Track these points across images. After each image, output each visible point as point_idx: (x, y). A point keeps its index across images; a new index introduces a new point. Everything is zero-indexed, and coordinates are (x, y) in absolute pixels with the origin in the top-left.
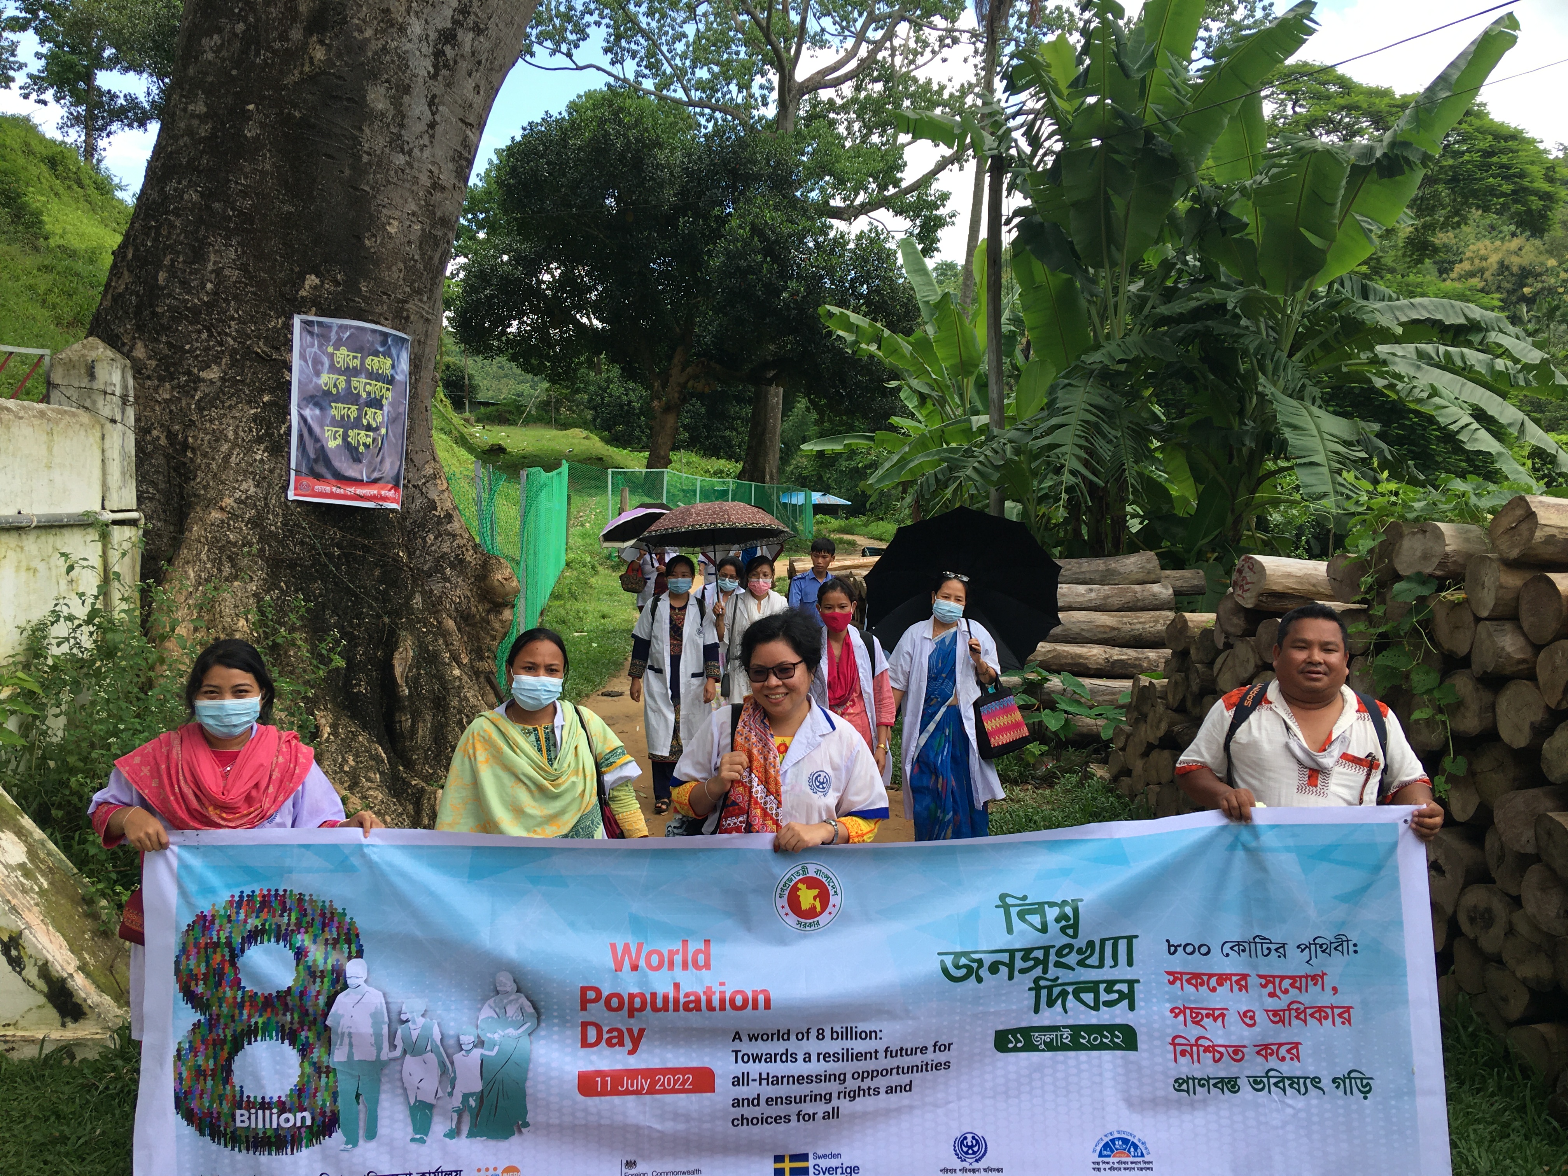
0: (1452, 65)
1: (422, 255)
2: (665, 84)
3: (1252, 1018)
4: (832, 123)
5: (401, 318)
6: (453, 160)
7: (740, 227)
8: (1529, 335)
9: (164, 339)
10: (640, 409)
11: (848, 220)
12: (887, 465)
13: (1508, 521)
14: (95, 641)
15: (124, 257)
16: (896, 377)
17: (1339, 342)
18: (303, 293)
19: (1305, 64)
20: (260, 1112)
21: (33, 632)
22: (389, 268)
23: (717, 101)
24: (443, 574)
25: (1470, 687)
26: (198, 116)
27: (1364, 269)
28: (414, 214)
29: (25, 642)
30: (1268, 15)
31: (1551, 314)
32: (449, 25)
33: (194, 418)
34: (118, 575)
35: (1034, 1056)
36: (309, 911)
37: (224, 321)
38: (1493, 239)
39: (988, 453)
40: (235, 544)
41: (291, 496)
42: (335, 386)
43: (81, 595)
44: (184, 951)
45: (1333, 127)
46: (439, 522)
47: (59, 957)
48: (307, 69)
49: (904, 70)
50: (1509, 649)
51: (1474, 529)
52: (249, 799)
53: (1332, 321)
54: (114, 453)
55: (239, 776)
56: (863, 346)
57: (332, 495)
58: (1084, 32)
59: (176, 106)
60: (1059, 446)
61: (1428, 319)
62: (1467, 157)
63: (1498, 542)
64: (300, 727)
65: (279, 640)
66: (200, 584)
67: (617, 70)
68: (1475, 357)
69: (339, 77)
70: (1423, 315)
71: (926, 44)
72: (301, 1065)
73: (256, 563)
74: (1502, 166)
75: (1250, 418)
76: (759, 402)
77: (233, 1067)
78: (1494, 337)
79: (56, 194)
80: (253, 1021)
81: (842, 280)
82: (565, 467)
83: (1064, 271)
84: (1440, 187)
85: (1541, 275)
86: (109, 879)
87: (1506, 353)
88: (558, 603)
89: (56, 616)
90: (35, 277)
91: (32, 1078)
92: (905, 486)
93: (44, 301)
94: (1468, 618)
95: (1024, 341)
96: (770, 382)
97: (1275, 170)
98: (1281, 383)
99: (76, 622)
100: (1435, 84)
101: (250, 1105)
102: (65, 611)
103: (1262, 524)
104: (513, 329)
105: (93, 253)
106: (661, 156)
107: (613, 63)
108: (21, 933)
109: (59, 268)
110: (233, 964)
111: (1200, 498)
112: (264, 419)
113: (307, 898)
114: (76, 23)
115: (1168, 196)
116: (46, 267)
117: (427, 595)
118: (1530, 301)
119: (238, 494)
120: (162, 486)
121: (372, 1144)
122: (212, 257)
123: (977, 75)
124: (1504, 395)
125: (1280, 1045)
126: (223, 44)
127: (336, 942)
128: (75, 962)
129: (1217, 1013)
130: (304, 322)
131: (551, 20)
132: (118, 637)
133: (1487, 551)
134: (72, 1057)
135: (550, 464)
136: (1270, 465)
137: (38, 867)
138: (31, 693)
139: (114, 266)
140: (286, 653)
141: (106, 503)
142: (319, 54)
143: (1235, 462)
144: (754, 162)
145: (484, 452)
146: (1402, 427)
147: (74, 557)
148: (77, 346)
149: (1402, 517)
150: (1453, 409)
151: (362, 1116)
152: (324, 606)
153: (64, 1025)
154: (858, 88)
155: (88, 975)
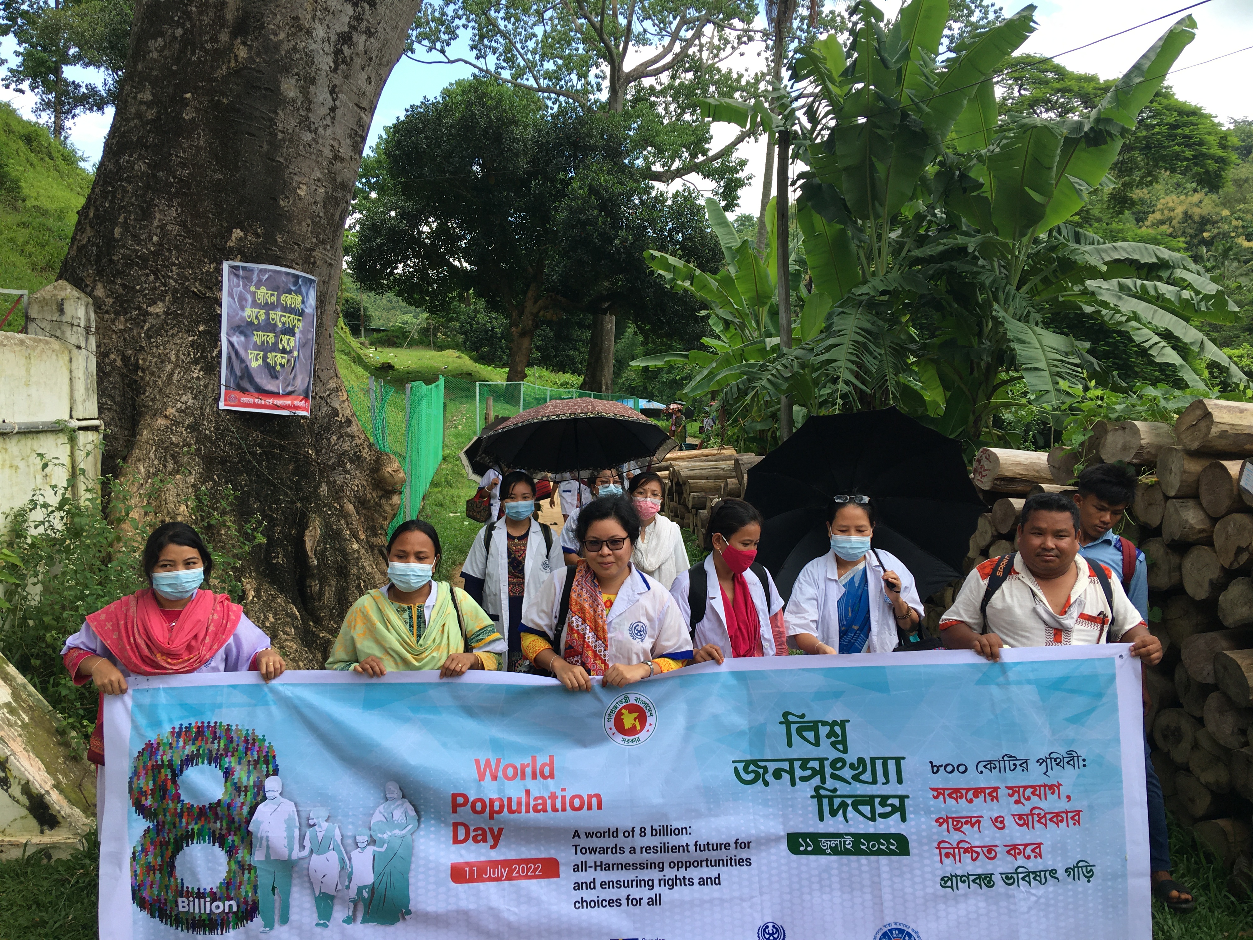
0: (1144, 56)
1: (326, 213)
2: (520, 74)
3: (1002, 822)
4: (653, 105)
5: (309, 263)
6: (350, 137)
7: (580, 188)
8: (1208, 270)
9: (119, 281)
10: (502, 333)
11: (667, 182)
12: (699, 378)
13: (1190, 419)
14: (65, 524)
15: (87, 216)
16: (705, 306)
17: (1057, 277)
18: (230, 244)
19: (1028, 56)
20: (197, 900)
21: (16, 517)
22: (299, 223)
23: (561, 87)
24: (344, 467)
25: (1161, 551)
26: (146, 103)
27: (1077, 218)
28: (319, 180)
29: (9, 525)
30: (998, 17)
31: (1225, 254)
32: (346, 29)
33: (144, 344)
34: (83, 471)
35: (822, 859)
36: (235, 739)
37: (166, 267)
38: (1178, 194)
39: (779, 367)
40: (177, 445)
41: (222, 406)
42: (257, 318)
43: (54, 487)
44: (136, 773)
45: (1050, 105)
46: (341, 426)
47: (38, 778)
48: (232, 64)
49: (710, 62)
50: (1192, 521)
51: (1164, 426)
52: (189, 648)
53: (1050, 261)
54: (80, 374)
55: (181, 629)
56: (679, 282)
57: (255, 405)
58: (852, 32)
59: (127, 95)
60: (836, 361)
61: (1127, 259)
62: (1157, 130)
63: (1183, 436)
64: (230, 591)
65: (213, 522)
66: (149, 477)
67: (481, 63)
68: (1164, 288)
69: (259, 72)
70: (1123, 255)
71: (727, 42)
72: (229, 863)
73: (194, 460)
74: (1185, 136)
75: (987, 338)
76: (597, 328)
77: (176, 863)
78: (1179, 273)
79: (31, 165)
80: (190, 827)
81: (662, 230)
82: (441, 381)
83: (839, 222)
84: (1136, 153)
85: (1217, 222)
86: (78, 715)
87: (1189, 286)
88: (436, 490)
89: (34, 504)
90: (15, 231)
91: (17, 875)
92: (714, 395)
93: (22, 251)
94: (1159, 497)
95: (807, 277)
96: (605, 312)
97: (1005, 141)
98: (1011, 310)
99: (50, 509)
100: (1131, 72)
101: (189, 894)
102: (41, 500)
103: (998, 423)
104: (399, 270)
105: (61, 211)
106: (517, 132)
107: (478, 58)
108: (7, 758)
109: (34, 224)
110: (174, 782)
111: (948, 402)
112: (200, 344)
113: (234, 728)
114: (46, 27)
115: (920, 162)
116: (24, 223)
117: (331, 484)
118: (1209, 243)
119: (179, 405)
120: (118, 399)
121: (285, 928)
122: (158, 216)
123: (768, 66)
124: (1187, 320)
125: (1026, 845)
126: (165, 45)
127: (257, 762)
128: (51, 782)
129: (974, 820)
130: (231, 267)
131: (428, 23)
132: (84, 521)
133: (1173, 444)
134: (49, 857)
135: (429, 378)
136: (1003, 376)
137: (20, 706)
138: (14, 566)
139: (79, 223)
140: (218, 532)
141: (73, 413)
142: (243, 53)
143: (976, 374)
144: (591, 136)
145: (376, 369)
146: (1108, 344)
147: (48, 457)
148: (49, 288)
149: (1106, 416)
150: (1146, 331)
151: (277, 904)
152: (249, 494)
153: (42, 832)
154: (673, 77)
155: (61, 791)
